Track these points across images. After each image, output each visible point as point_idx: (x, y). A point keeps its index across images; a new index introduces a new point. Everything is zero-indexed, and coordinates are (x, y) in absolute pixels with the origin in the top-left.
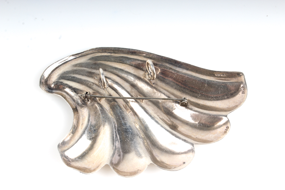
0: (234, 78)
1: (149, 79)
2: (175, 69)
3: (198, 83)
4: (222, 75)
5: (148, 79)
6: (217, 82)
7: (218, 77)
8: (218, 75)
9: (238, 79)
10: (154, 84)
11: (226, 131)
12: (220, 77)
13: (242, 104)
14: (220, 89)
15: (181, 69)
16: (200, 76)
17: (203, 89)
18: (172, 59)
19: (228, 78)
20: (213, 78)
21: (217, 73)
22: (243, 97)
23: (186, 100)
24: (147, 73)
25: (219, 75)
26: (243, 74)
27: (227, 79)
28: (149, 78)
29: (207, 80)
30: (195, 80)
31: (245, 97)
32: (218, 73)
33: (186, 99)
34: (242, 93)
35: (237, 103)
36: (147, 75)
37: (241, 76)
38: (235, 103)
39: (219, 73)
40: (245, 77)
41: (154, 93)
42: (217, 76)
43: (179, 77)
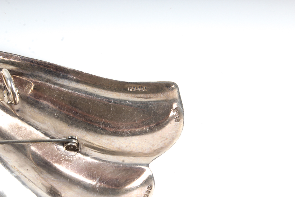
0: (161, 94)
1: (9, 102)
2: (56, 81)
3: (97, 105)
4: (139, 90)
5: (8, 104)
6: (131, 101)
7: (132, 92)
8: (133, 90)
9: (168, 94)
10: (18, 111)
11: (147, 193)
12: (137, 92)
13: (175, 141)
14: (137, 115)
15: (66, 81)
16: (101, 92)
17: (107, 116)
18: (50, 64)
19: (150, 93)
20: (124, 94)
21: (130, 85)
22: (177, 127)
23: (74, 141)
24: (5, 92)
25: (135, 89)
26: (176, 86)
27: (148, 96)
28: (9, 100)
29: (114, 99)
30: (93, 101)
31: (181, 128)
32: (133, 85)
33: (75, 139)
34: (175, 121)
35: (167, 139)
36: (6, 95)
37: (173, 89)
38: (164, 139)
39: (135, 85)
40: (180, 92)
41: (18, 128)
42: (131, 90)
43: (63, 97)
